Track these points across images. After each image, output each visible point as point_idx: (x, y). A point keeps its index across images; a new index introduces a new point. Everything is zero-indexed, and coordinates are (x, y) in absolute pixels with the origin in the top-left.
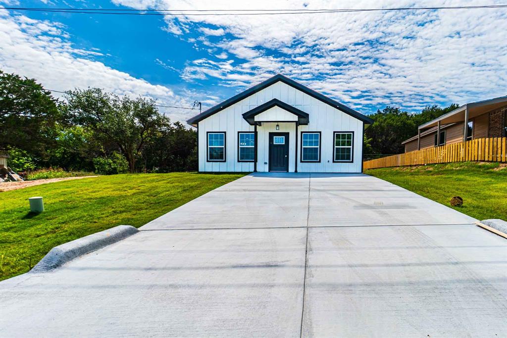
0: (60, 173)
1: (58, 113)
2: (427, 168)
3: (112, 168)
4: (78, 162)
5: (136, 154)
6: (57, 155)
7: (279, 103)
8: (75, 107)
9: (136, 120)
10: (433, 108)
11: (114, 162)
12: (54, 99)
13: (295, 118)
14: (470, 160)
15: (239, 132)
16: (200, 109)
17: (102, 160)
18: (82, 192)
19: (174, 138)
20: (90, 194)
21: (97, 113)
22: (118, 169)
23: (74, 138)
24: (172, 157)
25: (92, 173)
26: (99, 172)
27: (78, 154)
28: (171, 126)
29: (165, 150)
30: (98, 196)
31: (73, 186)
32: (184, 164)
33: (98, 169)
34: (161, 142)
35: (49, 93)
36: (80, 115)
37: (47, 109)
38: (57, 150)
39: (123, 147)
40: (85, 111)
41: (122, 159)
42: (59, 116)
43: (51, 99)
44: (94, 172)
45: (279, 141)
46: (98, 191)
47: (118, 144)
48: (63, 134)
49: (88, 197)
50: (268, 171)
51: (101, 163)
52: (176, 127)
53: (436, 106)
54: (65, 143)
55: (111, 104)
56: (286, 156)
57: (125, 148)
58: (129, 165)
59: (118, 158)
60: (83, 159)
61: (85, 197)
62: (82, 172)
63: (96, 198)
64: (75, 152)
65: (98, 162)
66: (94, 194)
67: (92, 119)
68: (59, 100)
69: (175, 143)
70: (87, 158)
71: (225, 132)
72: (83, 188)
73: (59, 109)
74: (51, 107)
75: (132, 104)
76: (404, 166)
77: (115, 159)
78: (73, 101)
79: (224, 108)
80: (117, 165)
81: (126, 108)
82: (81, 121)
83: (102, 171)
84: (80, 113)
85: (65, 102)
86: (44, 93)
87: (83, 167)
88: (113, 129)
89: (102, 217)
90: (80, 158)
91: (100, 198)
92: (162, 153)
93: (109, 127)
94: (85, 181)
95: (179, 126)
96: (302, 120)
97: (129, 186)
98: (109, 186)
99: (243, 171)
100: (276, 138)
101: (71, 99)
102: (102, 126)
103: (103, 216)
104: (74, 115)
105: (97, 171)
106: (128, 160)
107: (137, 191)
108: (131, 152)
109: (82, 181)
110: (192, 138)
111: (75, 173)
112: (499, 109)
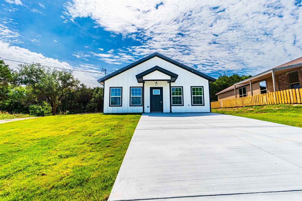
0: (6, 115)
1: (12, 77)
2: (247, 109)
3: (41, 112)
4: (19, 108)
5: (58, 103)
6: (6, 104)
7: (158, 69)
8: (23, 74)
9: (60, 82)
10: (224, 76)
11: (43, 108)
12: (10, 69)
13: (169, 78)
14: (283, 103)
15: (130, 87)
16: (106, 73)
17: (35, 106)
18: (24, 133)
19: (80, 93)
20: (32, 134)
21: (36, 78)
22: (45, 112)
23: (19, 94)
24: (77, 104)
25: (28, 115)
26: (32, 113)
27: (20, 103)
28: (78, 86)
29: (74, 100)
30: (40, 137)
31: (17, 127)
32: (85, 109)
33: (32, 112)
34: (72, 95)
35: (7, 66)
36: (26, 79)
37: (5, 75)
38: (7, 101)
39: (50, 98)
40: (29, 76)
41: (48, 106)
42: (12, 79)
43: (8, 69)
44: (29, 114)
45: (156, 92)
46: (39, 131)
47: (47, 96)
48: (12, 91)
49: (31, 138)
50: (150, 112)
51: (34, 109)
52: (81, 87)
53: (225, 75)
54: (13, 97)
55: (45, 72)
56: (161, 102)
57: (51, 98)
58: (52, 109)
59: (45, 105)
60: (22, 106)
61: (28, 138)
62: (21, 114)
63: (38, 139)
64: (19, 101)
65: (32, 107)
66: (35, 134)
67: (33, 81)
68: (13, 70)
69: (80, 96)
70: (25, 106)
71: (122, 87)
72: (26, 129)
73: (13, 75)
74: (8, 74)
75: (58, 73)
76: (226, 108)
77: (44, 105)
78: (22, 70)
79: (121, 72)
80: (44, 109)
81: (54, 75)
82: (25, 82)
83: (34, 113)
84: (25, 78)
85: (17, 71)
86: (4, 66)
87: (22, 112)
88: (45, 87)
89: (49, 165)
90: (21, 105)
91: (42, 139)
92: (72, 102)
93: (43, 86)
94: (26, 122)
95: (83, 86)
96: (174, 79)
97: (64, 126)
98: (47, 126)
99: (133, 112)
100: (154, 91)
101: (21, 69)
102: (39, 85)
103: (50, 163)
104: (22, 79)
105: (31, 113)
106: (52, 106)
107: (73, 130)
108: (54, 101)
109: (24, 122)
110: (90, 93)
111: (16, 115)
112: (284, 73)
